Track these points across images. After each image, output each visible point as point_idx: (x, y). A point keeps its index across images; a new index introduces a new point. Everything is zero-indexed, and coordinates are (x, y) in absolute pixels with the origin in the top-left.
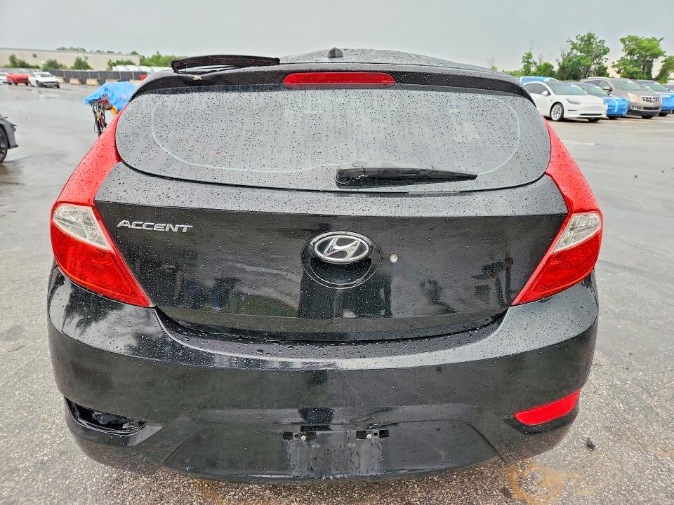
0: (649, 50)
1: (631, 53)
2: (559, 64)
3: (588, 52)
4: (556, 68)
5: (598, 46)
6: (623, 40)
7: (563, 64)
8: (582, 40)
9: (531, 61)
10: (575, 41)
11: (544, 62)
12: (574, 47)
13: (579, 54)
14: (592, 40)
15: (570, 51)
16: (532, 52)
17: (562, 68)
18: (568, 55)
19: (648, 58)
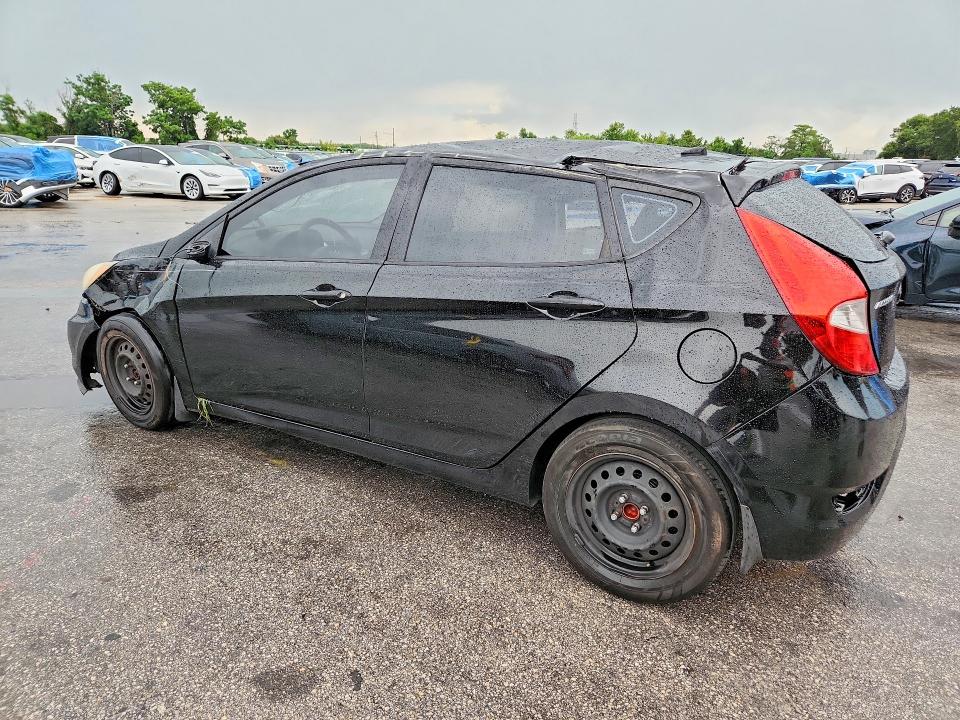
0: (184, 103)
1: (162, 105)
2: (64, 114)
3: (103, 100)
4: (61, 121)
5: (114, 93)
6: (146, 88)
7: (70, 115)
8: (87, 81)
9: (15, 108)
10: (78, 84)
11: (38, 110)
12: (79, 91)
13: (89, 102)
14: (103, 84)
15: (74, 97)
16: (11, 94)
17: (71, 122)
18: (74, 103)
19: (186, 114)
